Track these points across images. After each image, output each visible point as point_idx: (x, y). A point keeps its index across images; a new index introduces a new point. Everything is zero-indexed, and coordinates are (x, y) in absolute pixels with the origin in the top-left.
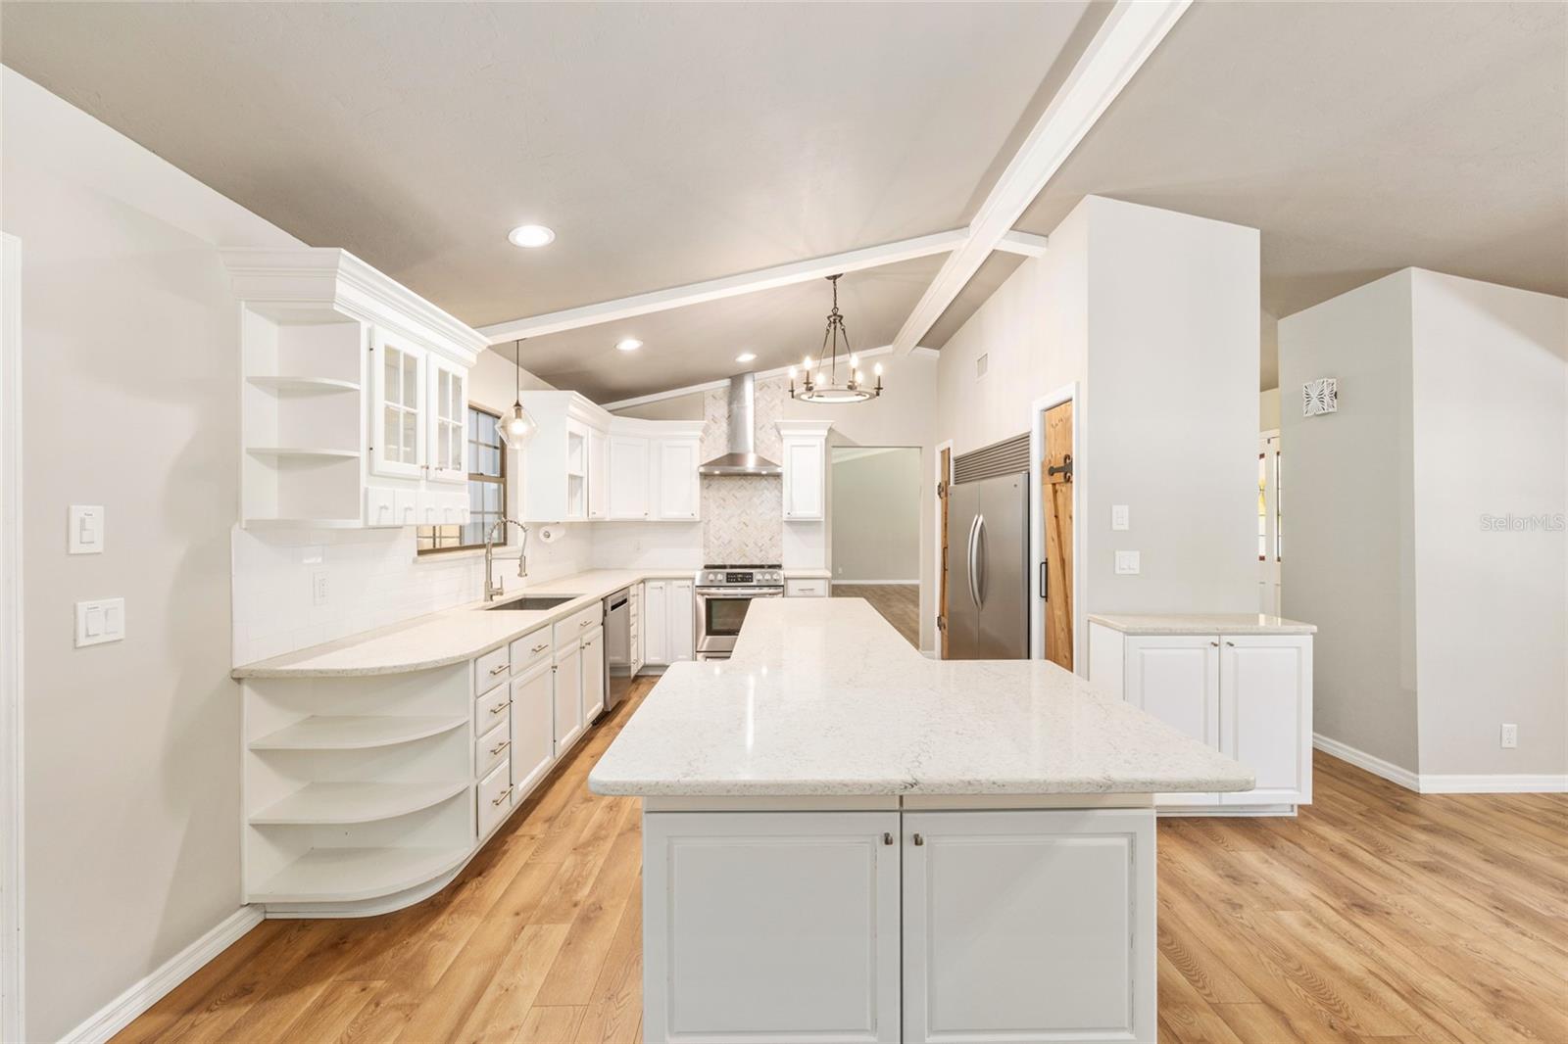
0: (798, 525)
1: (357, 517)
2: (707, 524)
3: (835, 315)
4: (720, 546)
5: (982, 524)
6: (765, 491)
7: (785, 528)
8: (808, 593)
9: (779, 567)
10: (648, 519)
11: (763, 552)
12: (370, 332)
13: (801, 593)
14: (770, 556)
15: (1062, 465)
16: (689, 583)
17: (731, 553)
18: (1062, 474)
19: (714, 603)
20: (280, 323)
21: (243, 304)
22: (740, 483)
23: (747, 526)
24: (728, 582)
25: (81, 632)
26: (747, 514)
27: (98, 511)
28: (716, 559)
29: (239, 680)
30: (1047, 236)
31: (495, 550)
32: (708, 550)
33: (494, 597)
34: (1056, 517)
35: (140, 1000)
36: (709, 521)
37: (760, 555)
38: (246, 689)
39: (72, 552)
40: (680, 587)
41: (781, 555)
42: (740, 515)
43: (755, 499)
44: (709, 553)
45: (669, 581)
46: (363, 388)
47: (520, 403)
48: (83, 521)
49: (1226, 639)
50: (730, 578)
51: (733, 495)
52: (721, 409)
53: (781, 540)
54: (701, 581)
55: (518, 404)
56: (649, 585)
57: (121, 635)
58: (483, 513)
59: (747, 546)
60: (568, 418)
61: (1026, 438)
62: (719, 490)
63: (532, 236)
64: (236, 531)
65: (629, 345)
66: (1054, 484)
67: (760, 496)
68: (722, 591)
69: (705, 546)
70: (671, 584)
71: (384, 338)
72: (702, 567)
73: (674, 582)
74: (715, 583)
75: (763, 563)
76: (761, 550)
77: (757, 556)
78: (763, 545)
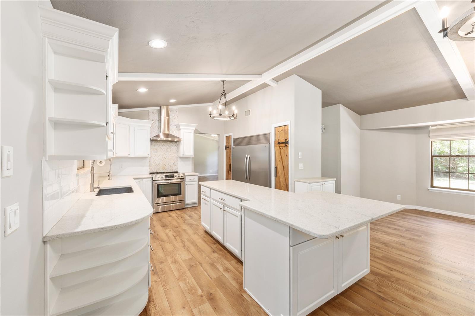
0: (183, 158)
2: (150, 158)
3: (224, 93)
4: (155, 166)
5: (249, 158)
6: (172, 146)
7: (179, 159)
8: (192, 180)
13: (190, 180)
14: (174, 169)
15: (284, 142)
17: (160, 168)
18: (284, 144)
19: (160, 186)
22: (163, 143)
23: (165, 158)
24: (165, 178)
25: (8, 226)
26: (165, 154)
28: (154, 171)
30: (278, 82)
32: (151, 167)
33: (95, 190)
34: (281, 155)
37: (170, 169)
38: (48, 247)
39: (4, 176)
40: (146, 181)
41: (177, 168)
42: (163, 155)
43: (168, 149)
46: (106, 94)
48: (8, 156)
49: (324, 183)
50: (166, 176)
51: (161, 148)
52: (156, 117)
53: (177, 163)
54: (155, 178)
57: (19, 225)
59: (165, 165)
61: (269, 134)
62: (155, 145)
63: (158, 44)
64: (43, 161)
65: (143, 90)
66: (280, 147)
67: (170, 148)
68: (163, 181)
69: (149, 166)
70: (143, 180)
72: (149, 173)
73: (144, 179)
74: (160, 179)
75: (171, 171)
76: (170, 167)
77: (169, 169)
78: (171, 165)
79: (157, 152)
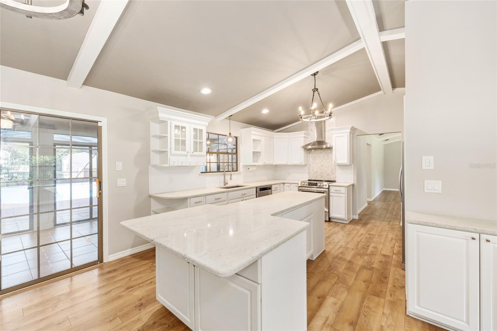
0: (341, 166)
1: (167, 164)
2: (309, 166)
3: (315, 88)
4: (314, 173)
6: (329, 154)
7: (337, 167)
8: (338, 192)
9: (335, 181)
10: (288, 164)
11: (329, 176)
12: (171, 123)
13: (335, 192)
14: (331, 178)
16: (297, 185)
17: (317, 176)
20: (159, 123)
21: (150, 121)
22: (320, 151)
23: (323, 166)
25: (118, 184)
26: (323, 162)
27: (121, 163)
28: (312, 177)
29: (150, 197)
31: (226, 173)
32: (309, 175)
33: (226, 185)
35: (129, 252)
36: (310, 165)
37: (328, 177)
38: (151, 199)
39: (116, 170)
40: (294, 186)
41: (336, 177)
42: (320, 163)
43: (325, 157)
44: (310, 175)
45: (291, 184)
46: (169, 135)
47: (231, 133)
48: (118, 165)
50: (310, 184)
53: (335, 172)
54: (301, 184)
55: (230, 133)
56: (285, 185)
57: (125, 185)
58: (228, 163)
59: (323, 173)
60: (252, 135)
62: (313, 154)
63: (206, 91)
64: (150, 167)
67: (328, 156)
68: (307, 188)
69: (308, 173)
71: (174, 123)
74: (304, 186)
75: (329, 180)
76: (328, 175)
77: (326, 177)
78: (329, 173)
79: (315, 160)
